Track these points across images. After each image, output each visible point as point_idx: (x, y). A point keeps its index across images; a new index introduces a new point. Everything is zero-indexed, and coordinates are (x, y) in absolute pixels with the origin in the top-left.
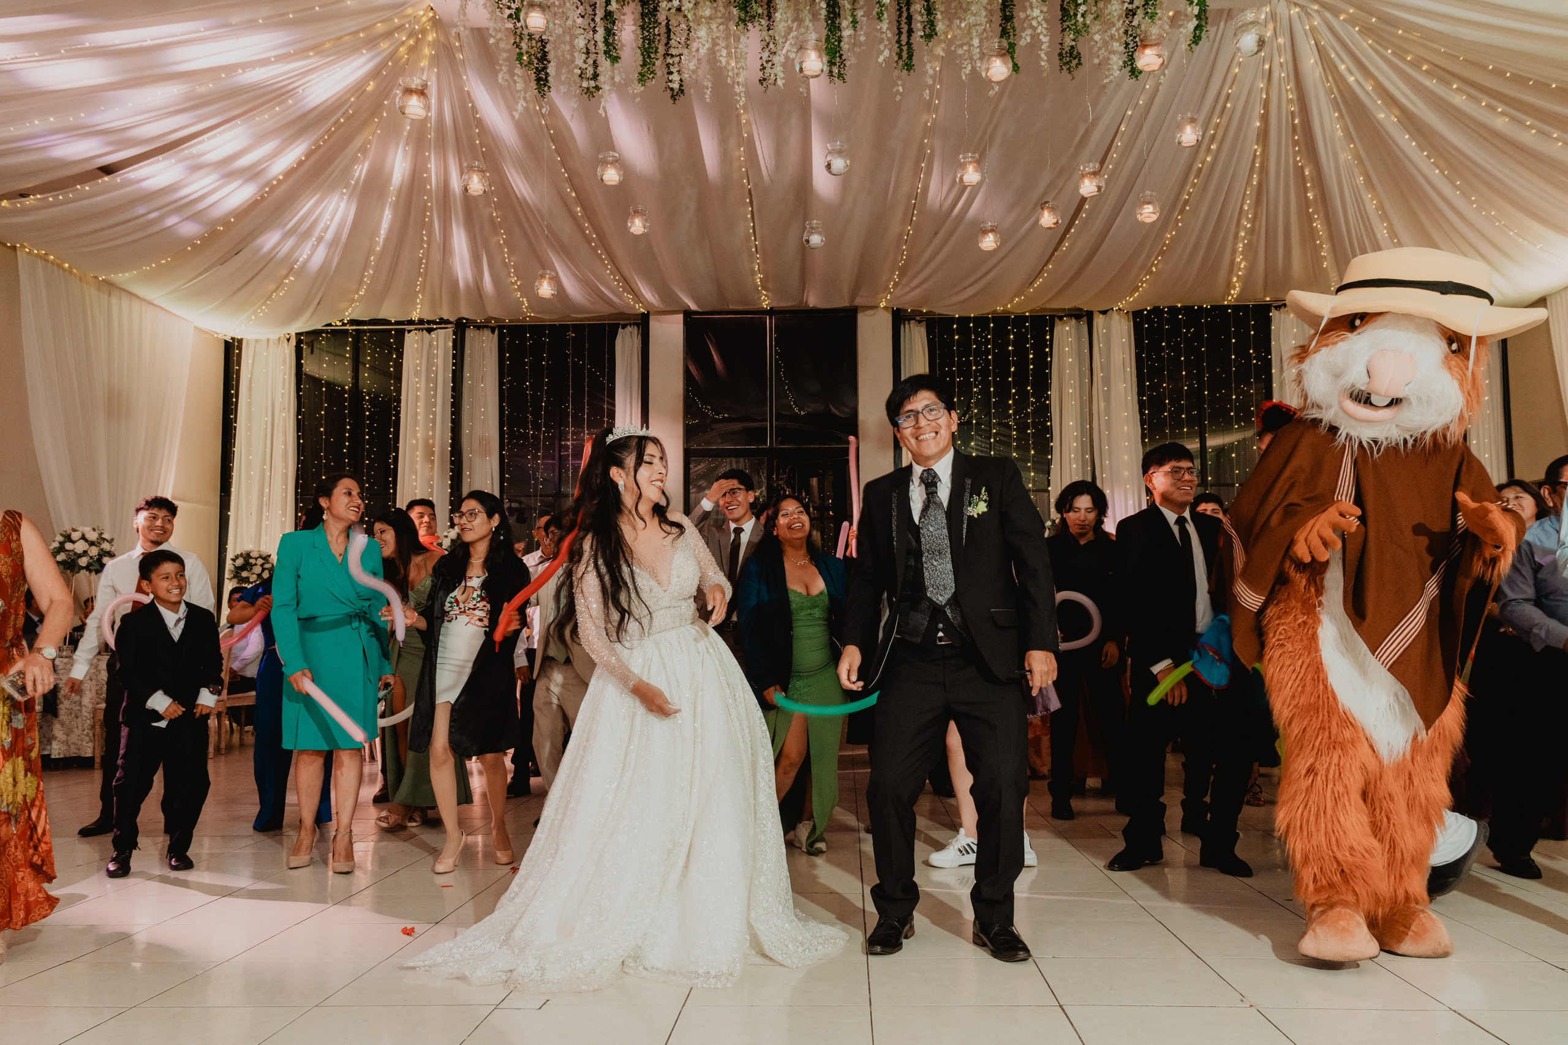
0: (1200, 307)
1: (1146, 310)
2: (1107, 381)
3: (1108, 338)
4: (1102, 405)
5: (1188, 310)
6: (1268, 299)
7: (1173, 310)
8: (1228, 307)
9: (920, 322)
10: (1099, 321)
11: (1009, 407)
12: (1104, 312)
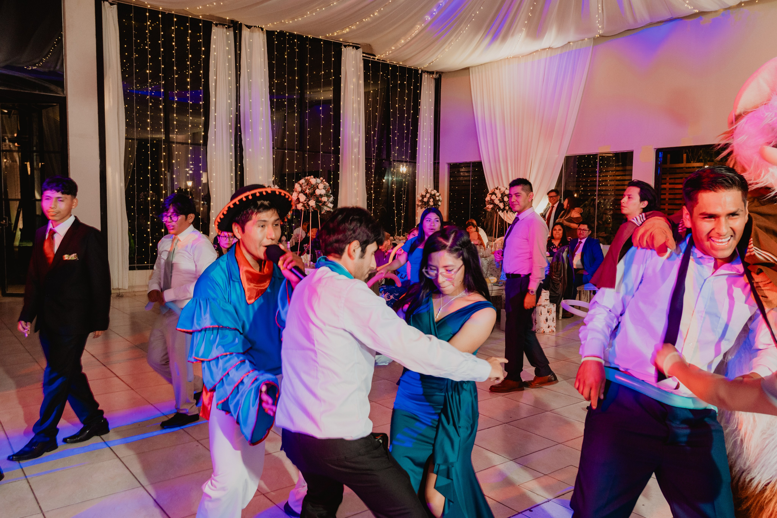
0: (307, 37)
1: (276, 31)
2: (250, 76)
3: (251, 45)
4: (247, 91)
5: (300, 37)
6: (341, 40)
7: (291, 34)
8: (321, 40)
9: (111, 4)
10: (245, 32)
11: (187, 83)
12: (249, 27)
